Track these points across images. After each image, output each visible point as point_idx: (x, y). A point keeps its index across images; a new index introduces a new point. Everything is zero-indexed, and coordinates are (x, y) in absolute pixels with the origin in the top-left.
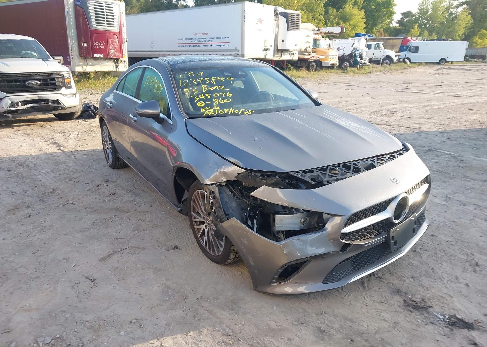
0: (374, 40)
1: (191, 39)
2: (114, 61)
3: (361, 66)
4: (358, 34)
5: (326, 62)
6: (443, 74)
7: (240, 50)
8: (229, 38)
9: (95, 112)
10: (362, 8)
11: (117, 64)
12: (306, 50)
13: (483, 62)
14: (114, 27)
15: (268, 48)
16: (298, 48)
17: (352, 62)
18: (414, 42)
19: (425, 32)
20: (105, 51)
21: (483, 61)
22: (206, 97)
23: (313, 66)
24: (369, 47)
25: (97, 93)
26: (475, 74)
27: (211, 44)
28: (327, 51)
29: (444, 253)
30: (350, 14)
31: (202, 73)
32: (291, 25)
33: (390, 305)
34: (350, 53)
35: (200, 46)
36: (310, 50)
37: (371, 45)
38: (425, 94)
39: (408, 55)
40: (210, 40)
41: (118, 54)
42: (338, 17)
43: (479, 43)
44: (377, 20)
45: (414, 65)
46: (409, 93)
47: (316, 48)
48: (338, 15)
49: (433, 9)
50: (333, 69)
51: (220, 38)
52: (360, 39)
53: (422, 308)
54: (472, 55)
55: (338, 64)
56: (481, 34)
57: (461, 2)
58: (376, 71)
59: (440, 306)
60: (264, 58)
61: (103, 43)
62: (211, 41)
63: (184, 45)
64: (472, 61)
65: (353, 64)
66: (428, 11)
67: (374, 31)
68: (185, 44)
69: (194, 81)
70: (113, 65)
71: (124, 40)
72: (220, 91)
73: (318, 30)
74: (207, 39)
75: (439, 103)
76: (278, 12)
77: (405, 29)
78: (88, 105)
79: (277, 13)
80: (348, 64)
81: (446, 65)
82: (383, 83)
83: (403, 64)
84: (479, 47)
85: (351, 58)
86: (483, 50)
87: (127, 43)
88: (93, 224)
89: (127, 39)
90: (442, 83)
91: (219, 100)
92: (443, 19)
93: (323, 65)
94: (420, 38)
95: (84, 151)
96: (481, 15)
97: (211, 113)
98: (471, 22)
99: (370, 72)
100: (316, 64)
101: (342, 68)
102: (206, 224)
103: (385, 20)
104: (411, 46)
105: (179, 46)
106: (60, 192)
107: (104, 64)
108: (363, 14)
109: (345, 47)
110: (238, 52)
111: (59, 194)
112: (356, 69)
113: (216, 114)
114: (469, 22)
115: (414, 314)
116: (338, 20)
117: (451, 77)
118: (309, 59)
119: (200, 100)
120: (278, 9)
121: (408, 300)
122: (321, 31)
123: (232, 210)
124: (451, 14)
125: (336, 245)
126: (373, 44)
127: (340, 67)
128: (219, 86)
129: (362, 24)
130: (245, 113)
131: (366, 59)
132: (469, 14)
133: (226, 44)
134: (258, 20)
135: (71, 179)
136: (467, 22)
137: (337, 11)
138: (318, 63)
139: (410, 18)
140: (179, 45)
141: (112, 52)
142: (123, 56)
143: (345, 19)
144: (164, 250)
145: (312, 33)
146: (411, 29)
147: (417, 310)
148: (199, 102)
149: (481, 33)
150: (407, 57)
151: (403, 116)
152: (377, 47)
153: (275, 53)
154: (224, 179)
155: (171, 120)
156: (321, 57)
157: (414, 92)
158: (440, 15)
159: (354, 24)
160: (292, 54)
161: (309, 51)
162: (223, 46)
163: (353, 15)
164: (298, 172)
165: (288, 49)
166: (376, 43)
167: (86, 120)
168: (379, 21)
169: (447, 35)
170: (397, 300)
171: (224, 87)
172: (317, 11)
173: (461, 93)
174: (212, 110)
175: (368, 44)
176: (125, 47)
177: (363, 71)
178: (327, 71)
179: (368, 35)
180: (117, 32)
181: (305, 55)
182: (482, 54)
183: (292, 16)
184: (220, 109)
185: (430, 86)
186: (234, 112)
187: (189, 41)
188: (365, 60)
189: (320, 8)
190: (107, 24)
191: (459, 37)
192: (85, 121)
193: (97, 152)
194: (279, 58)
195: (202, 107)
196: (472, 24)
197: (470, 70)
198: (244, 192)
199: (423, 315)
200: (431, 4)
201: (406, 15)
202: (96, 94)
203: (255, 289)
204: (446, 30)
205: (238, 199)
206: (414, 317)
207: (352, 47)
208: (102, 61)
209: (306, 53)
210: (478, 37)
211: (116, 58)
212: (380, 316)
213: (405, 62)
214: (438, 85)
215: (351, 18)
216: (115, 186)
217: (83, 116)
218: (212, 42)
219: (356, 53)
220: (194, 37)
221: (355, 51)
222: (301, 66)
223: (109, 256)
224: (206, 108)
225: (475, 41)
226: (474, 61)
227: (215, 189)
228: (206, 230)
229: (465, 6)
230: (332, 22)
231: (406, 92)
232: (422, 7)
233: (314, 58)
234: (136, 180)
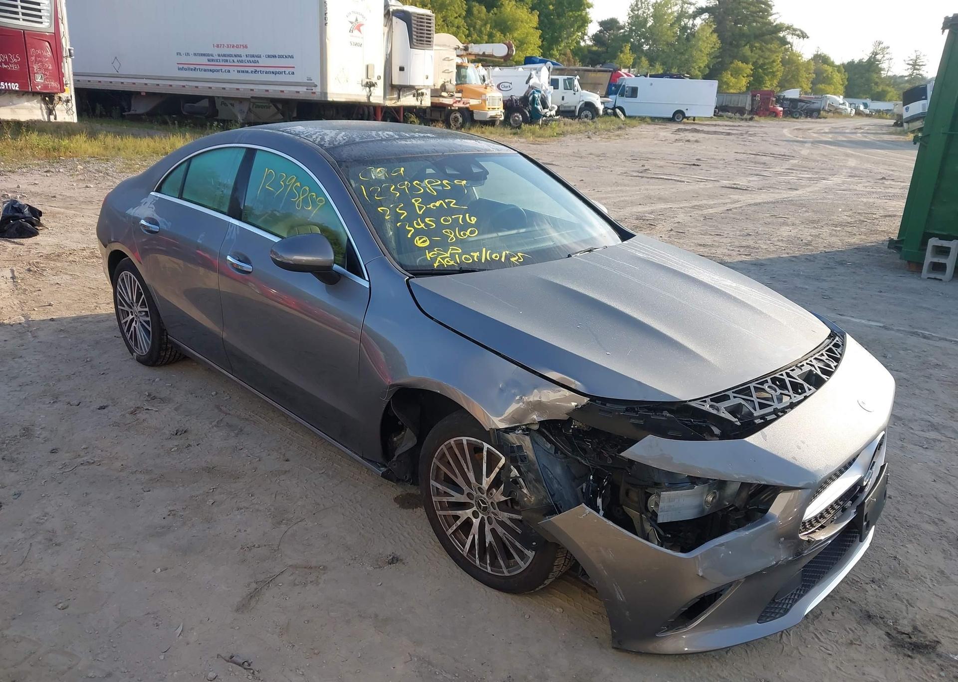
0: (561, 72)
1: (208, 55)
2: (44, 100)
3: (545, 121)
4: (531, 57)
5: (481, 113)
6: (688, 141)
7: (318, 84)
8: (293, 58)
9: (35, 222)
10: (533, 9)
11: (51, 106)
12: (443, 88)
13: (742, 119)
14: (42, 23)
15: (374, 80)
16: (430, 83)
17: (527, 113)
18: (628, 77)
19: (643, 59)
20: (24, 76)
21: (741, 117)
22: (426, 225)
23: (456, 119)
24: (554, 83)
25: (10, 171)
26: (742, 143)
27: (253, 69)
28: (482, 90)
29: (896, 522)
30: (512, 18)
31: (402, 169)
32: (417, 37)
33: (867, 647)
34: (522, 95)
35: (229, 71)
36: (451, 87)
37: (557, 80)
38: (681, 181)
39: (621, 101)
40: (253, 59)
41: (54, 84)
42: (491, 22)
43: (731, 84)
44: (560, 33)
45: (634, 122)
46: (654, 180)
47: (461, 84)
48: (491, 19)
49: (654, 16)
50: (494, 126)
51: (274, 56)
52: (540, 70)
53: (926, 647)
54: (724, 105)
55: (502, 118)
56: (734, 68)
57: (700, 8)
58: (572, 133)
59: (949, 637)
60: (367, 101)
61: (15, 58)
62: (255, 62)
63: (192, 67)
64: (725, 117)
65: (531, 116)
66: (646, 21)
67: (554, 52)
68: (195, 66)
69: (392, 189)
70: (41, 108)
71: (65, 53)
72: (450, 212)
73: (466, 49)
74: (244, 58)
75: (716, 202)
76: (391, 10)
77: (607, 52)
78: (15, 206)
79: (389, 11)
80: (520, 116)
81: (684, 123)
82: (596, 158)
83: (613, 118)
84: (732, 91)
85: (526, 105)
86: (741, 97)
87: (73, 60)
88: (172, 513)
89: (72, 51)
90: (697, 160)
91: (455, 233)
92: (673, 37)
93: (476, 117)
94: (634, 71)
95: (51, 322)
96: (733, 34)
97: (447, 262)
98: (718, 46)
99: (563, 134)
100: (463, 115)
101: (510, 125)
102: (475, 508)
103: (574, 33)
104: (624, 86)
105: (179, 69)
106: (45, 434)
107: (20, 105)
108: (535, 19)
109: (511, 84)
110: (313, 88)
111: (46, 440)
112: (537, 127)
113: (457, 263)
114: (715, 45)
115: (917, 661)
116: (490, 28)
117: (704, 147)
118: (451, 106)
119: (418, 232)
120: (390, 4)
121: (894, 633)
122: (470, 50)
123: (559, 483)
124: (685, 28)
125: (789, 547)
126: (561, 78)
127: (506, 122)
128: (446, 201)
129: (535, 39)
130: (513, 259)
131: (553, 108)
132: (714, 31)
133: (287, 70)
134: (352, 23)
135: (57, 398)
136: (711, 44)
137: (488, 11)
138: (466, 114)
139: (615, 32)
140: (181, 66)
141: (39, 79)
142: (65, 87)
143: (504, 27)
144: (370, 569)
145: (453, 54)
146: (619, 53)
147: (920, 653)
148: (417, 238)
149: (735, 66)
150: (618, 104)
151: (671, 230)
152: (569, 86)
153: (387, 91)
154: (535, 417)
155: (364, 279)
156: (473, 102)
157: (661, 178)
158: (668, 30)
159: (519, 37)
160: (419, 94)
161: (450, 90)
162: (280, 73)
163: (518, 20)
164: (703, 399)
165: (411, 84)
166: (566, 77)
167: (16, 240)
168: (562, 34)
169: (679, 67)
170: (875, 636)
171: (455, 201)
172: (453, 8)
173: (742, 182)
174: (448, 255)
175: (551, 79)
176: (68, 68)
177: (549, 131)
178: (483, 129)
179: (552, 62)
180: (48, 34)
181: (443, 97)
182: (739, 104)
183: (418, 18)
184: (464, 253)
185: (681, 166)
186: (491, 258)
187: (204, 60)
188: (550, 110)
189: (458, 4)
190: (23, 14)
191: (699, 71)
192: (14, 242)
193: (86, 323)
194: (394, 102)
195: (426, 248)
196: (720, 48)
197: (729, 134)
198: (575, 442)
199: (934, 661)
200: (650, 7)
201: (609, 25)
202: (8, 174)
203: (615, 646)
204: (679, 57)
205: (564, 458)
206: (922, 668)
207: (527, 83)
208: (15, 99)
209: (444, 94)
210: (729, 73)
211: (49, 93)
212: (864, 674)
213: (615, 115)
214: (694, 165)
215: (515, 27)
216: (176, 409)
217: (6, 231)
218: (255, 65)
219: (536, 95)
220: (216, 51)
221: (533, 92)
222: (432, 118)
223: (254, 595)
224: (435, 249)
225: (726, 79)
226: (727, 117)
227: (523, 441)
228: (476, 522)
229: (706, 16)
230: (481, 32)
231: (648, 178)
232: (636, 13)
233: (461, 105)
234: (216, 394)
